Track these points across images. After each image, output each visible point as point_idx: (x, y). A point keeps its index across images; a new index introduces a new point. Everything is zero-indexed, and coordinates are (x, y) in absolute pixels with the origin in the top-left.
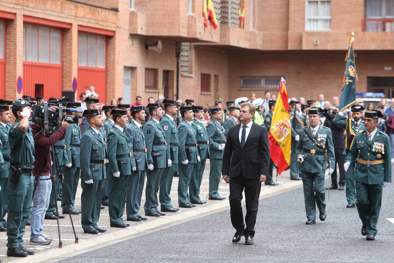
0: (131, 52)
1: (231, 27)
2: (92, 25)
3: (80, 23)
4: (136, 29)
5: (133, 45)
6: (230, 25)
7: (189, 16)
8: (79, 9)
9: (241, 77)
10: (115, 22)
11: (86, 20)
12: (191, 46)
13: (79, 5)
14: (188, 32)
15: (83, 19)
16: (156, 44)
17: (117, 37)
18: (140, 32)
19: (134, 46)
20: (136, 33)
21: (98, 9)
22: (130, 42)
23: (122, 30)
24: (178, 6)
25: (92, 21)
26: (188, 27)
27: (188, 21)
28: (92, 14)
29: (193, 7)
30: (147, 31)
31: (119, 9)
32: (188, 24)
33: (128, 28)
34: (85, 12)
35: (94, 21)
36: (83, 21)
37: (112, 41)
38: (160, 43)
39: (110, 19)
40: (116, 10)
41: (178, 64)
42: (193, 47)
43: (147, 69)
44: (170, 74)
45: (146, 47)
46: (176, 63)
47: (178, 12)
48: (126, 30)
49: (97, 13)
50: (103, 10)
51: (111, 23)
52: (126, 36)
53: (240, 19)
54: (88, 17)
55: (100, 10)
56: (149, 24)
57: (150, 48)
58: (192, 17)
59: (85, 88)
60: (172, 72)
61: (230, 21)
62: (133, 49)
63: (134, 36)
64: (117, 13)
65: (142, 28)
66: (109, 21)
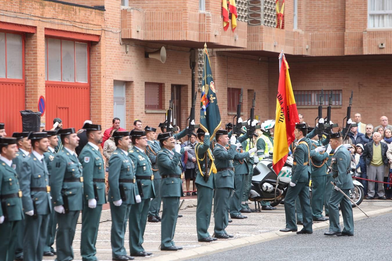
0: (124, 63)
1: (264, 27)
2: (66, 29)
3: (48, 26)
4: (129, 32)
5: (127, 52)
6: (262, 25)
7: (200, 15)
8: (47, 8)
10: (99, 23)
11: (56, 21)
12: (212, 52)
14: (200, 34)
15: (52, 20)
16: (158, 51)
17: (102, 42)
18: (134, 36)
19: (128, 54)
20: (129, 38)
21: (74, 7)
22: (123, 49)
23: (110, 34)
25: (65, 23)
26: (200, 29)
27: (200, 22)
28: (66, 14)
29: (208, 3)
30: (145, 34)
31: (106, 7)
32: (200, 25)
33: (119, 31)
34: (56, 12)
35: (68, 23)
36: (51, 23)
37: (96, 48)
38: (163, 50)
39: (93, 21)
40: (102, 8)
42: (215, 54)
43: (147, 84)
44: (183, 89)
45: (146, 56)
46: (191, 75)
47: (185, 10)
48: (116, 33)
49: (73, 12)
50: (81, 8)
51: (94, 25)
52: (116, 41)
53: (278, 15)
54: (60, 17)
55: (77, 8)
56: (148, 26)
57: (150, 56)
58: (204, 15)
59: (58, 109)
60: (186, 86)
61: (262, 20)
62: (127, 58)
63: (127, 41)
64: (103, 12)
65: (138, 31)
66: (91, 22)
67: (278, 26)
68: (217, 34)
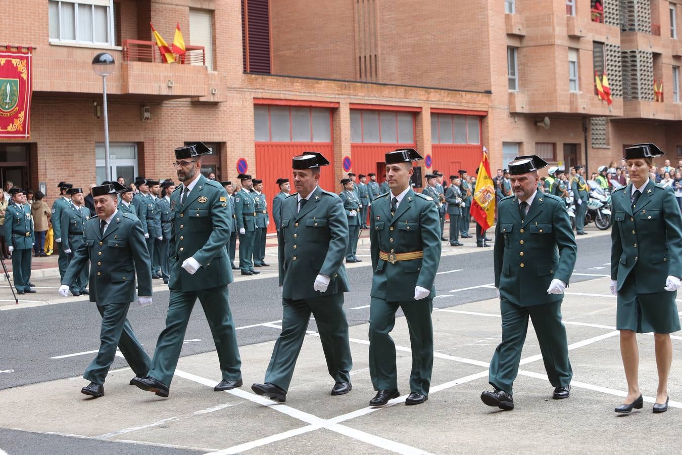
0: (513, 129)
1: (641, 101)
2: (452, 107)
3: (434, 106)
4: (514, 108)
5: (515, 122)
6: (640, 99)
7: (571, 94)
8: (432, 94)
9: (678, 146)
10: (486, 103)
11: (442, 103)
12: (607, 120)
13: (432, 90)
14: (571, 108)
15: (438, 102)
16: (542, 121)
17: (489, 115)
18: (519, 110)
19: (517, 123)
20: (514, 111)
21: (461, 92)
22: (512, 120)
23: (498, 110)
24: (555, 85)
25: (451, 103)
26: (571, 104)
27: (571, 98)
28: (451, 97)
29: (580, 85)
30: (530, 109)
31: (492, 92)
32: (571, 101)
33: (507, 107)
34: (441, 96)
35: (454, 104)
36: (437, 104)
37: (485, 120)
38: (547, 120)
39: (479, 101)
40: (489, 92)
41: (586, 137)
42: (609, 121)
43: (537, 143)
44: (578, 146)
45: (536, 124)
46: (584, 136)
47: (555, 90)
48: (504, 109)
49: (458, 96)
50: (467, 93)
51: (481, 104)
52: (505, 115)
53: (657, 93)
54: (445, 100)
55: (463, 93)
56: (532, 103)
57: (539, 124)
58: (573, 94)
59: (450, 164)
60: (579, 144)
61: (640, 96)
62: (516, 126)
63: (514, 115)
64: (489, 95)
65: (522, 107)
66: (478, 102)
67: (657, 100)
68: (585, 107)
